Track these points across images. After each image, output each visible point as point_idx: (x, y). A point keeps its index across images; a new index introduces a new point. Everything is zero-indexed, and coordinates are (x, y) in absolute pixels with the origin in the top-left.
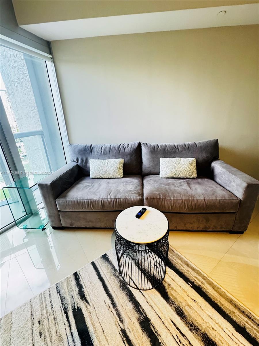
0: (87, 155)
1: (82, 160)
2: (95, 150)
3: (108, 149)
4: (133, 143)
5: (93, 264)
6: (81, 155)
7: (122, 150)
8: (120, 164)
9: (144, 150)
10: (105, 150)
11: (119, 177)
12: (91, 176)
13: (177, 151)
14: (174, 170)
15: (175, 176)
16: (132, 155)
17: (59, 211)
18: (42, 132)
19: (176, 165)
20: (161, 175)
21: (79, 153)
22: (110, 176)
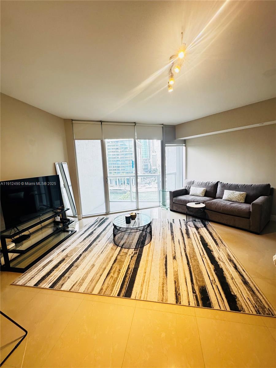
0: (191, 185)
1: (188, 187)
2: (195, 183)
3: (201, 184)
4: (215, 181)
5: (180, 220)
6: (188, 185)
7: (208, 184)
8: (204, 190)
9: (219, 186)
10: (199, 184)
11: (202, 196)
12: (190, 194)
13: (237, 188)
14: (230, 196)
15: (230, 200)
16: (212, 187)
17: (174, 203)
18: (176, 173)
19: (231, 194)
20: (223, 199)
21: (188, 183)
22: (198, 195)
